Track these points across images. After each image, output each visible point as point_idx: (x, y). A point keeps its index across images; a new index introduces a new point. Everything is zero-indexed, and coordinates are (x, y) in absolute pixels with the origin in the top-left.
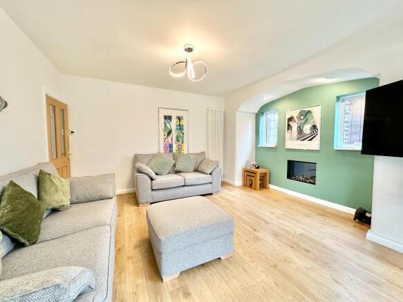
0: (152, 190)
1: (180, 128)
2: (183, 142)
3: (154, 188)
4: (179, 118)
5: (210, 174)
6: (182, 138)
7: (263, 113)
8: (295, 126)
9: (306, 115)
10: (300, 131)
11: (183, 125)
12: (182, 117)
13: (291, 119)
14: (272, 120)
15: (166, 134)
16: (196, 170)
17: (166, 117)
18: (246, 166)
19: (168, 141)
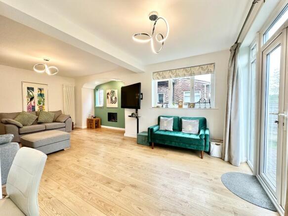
0: (20, 134)
1: (41, 95)
2: (44, 105)
3: (21, 133)
4: (40, 90)
5: (64, 122)
6: (43, 102)
7: (97, 90)
8: (109, 97)
9: (113, 92)
10: (112, 99)
11: (43, 94)
12: (43, 89)
13: (108, 94)
14: (101, 94)
15: (29, 99)
16: (54, 121)
17: (28, 88)
18: (89, 117)
19: (31, 104)
